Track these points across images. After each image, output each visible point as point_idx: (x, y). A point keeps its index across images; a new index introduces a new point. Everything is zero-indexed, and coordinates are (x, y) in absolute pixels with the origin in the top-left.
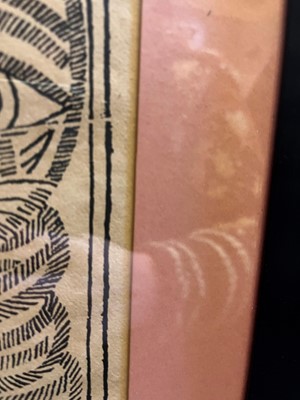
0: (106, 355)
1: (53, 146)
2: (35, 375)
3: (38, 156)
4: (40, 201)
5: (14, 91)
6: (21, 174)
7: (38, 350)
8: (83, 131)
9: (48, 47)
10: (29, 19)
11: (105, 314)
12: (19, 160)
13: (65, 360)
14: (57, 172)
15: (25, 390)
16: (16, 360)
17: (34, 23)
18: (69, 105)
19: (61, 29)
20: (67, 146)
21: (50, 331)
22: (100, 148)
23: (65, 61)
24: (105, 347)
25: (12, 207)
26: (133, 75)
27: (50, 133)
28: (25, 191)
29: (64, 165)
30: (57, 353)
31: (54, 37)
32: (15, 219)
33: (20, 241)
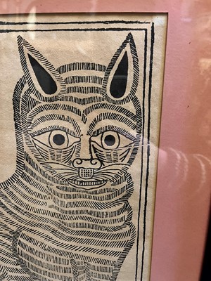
0: (145, 226)
1: (130, 154)
2: (120, 228)
3: (125, 157)
4: (125, 171)
5: (119, 137)
6: (120, 162)
7: (122, 219)
8: (140, 149)
9: (129, 124)
10: (124, 116)
11: (145, 211)
12: (119, 158)
13: (130, 225)
14: (131, 162)
15: (116, 232)
16: (115, 221)
17: (126, 117)
18: (135, 141)
19: (134, 118)
20: (134, 153)
21: (126, 214)
22: (145, 154)
23: (135, 127)
24: (145, 223)
25: (116, 172)
26: (158, 130)
27: (129, 149)
28: (120, 167)
29: (133, 159)
30: (128, 221)
31: (132, 120)
32: (117, 176)
33: (118, 183)
